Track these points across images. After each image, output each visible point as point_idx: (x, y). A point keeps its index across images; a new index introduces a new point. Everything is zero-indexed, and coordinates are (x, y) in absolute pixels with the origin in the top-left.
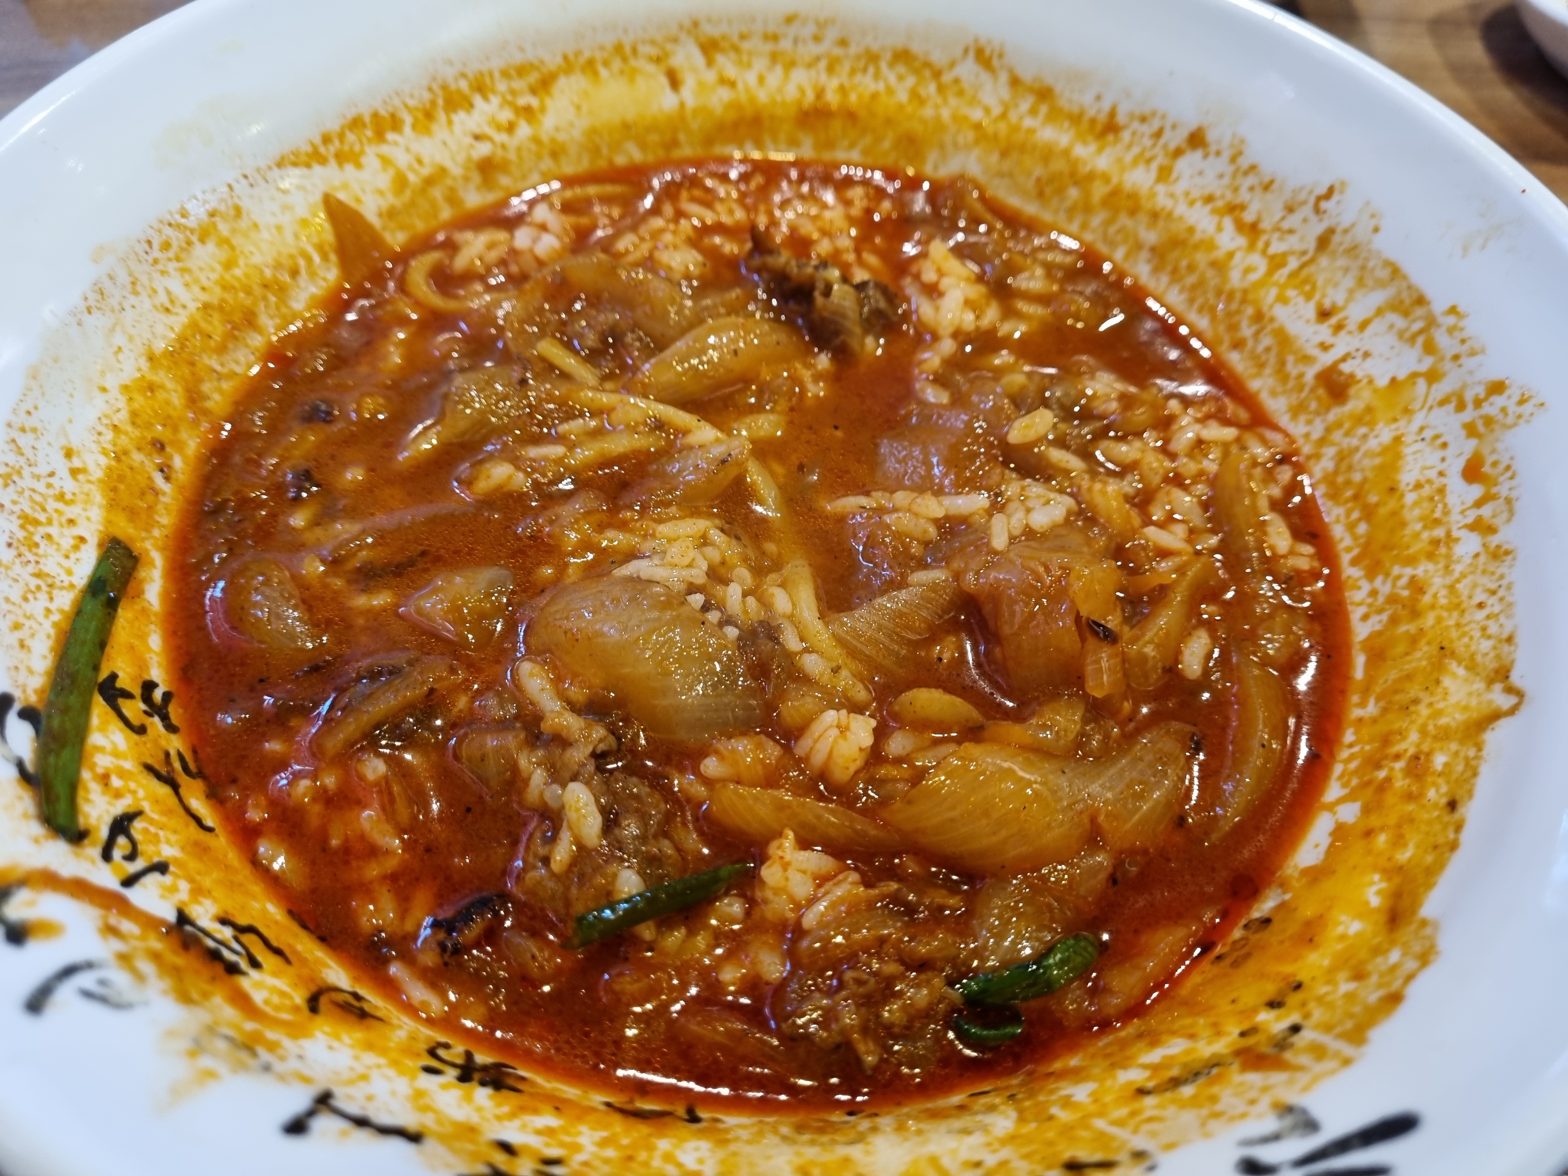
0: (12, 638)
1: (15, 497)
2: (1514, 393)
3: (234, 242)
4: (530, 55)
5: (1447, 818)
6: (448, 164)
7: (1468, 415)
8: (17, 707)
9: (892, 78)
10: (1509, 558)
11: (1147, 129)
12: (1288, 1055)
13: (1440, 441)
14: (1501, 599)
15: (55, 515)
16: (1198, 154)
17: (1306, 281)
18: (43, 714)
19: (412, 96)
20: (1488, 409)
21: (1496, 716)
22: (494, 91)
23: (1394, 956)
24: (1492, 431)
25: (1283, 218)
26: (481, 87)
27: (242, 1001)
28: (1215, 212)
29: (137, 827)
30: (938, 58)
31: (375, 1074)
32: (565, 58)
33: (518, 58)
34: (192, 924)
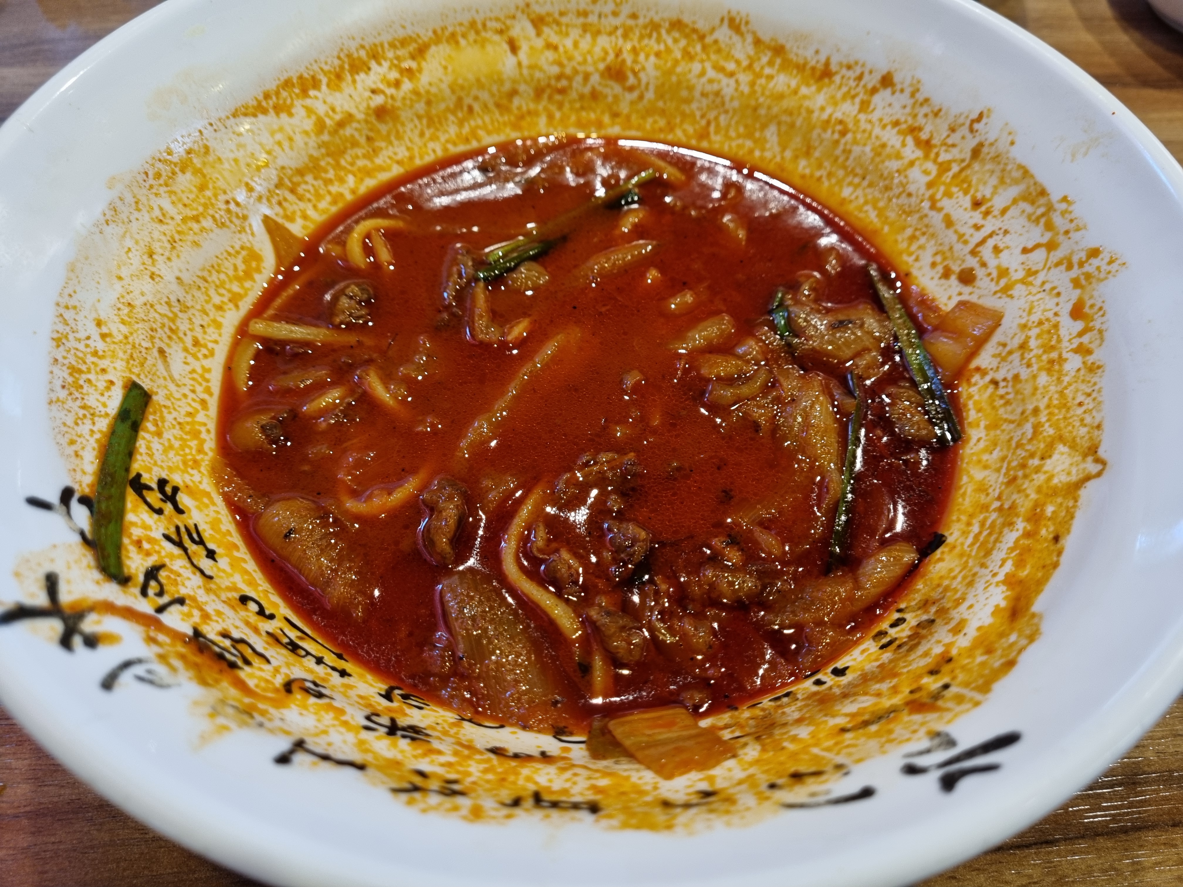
0: (70, 450)
1: (65, 354)
2: (1105, 256)
3: (205, 171)
4: (409, 31)
5: (1052, 548)
6: (354, 111)
7: (1075, 272)
8: (76, 496)
9: (670, 41)
10: (1100, 371)
11: (851, 74)
12: (940, 703)
13: (1055, 291)
14: (1094, 399)
15: (92, 367)
16: (889, 91)
17: (963, 181)
18: (95, 500)
19: (326, 63)
20: (1087, 268)
21: (1088, 478)
22: (385, 59)
23: (1013, 638)
24: (1090, 283)
25: (948, 136)
26: (375, 56)
27: (241, 685)
28: (899, 132)
29: (163, 575)
30: (702, 25)
31: (332, 731)
32: (435, 32)
33: (401, 34)
34: (204, 637)
